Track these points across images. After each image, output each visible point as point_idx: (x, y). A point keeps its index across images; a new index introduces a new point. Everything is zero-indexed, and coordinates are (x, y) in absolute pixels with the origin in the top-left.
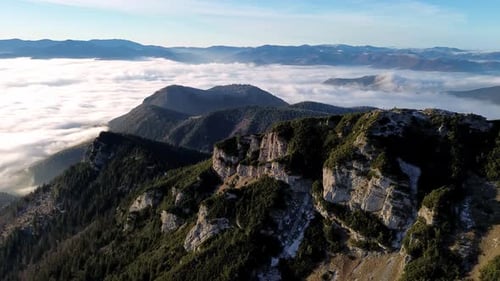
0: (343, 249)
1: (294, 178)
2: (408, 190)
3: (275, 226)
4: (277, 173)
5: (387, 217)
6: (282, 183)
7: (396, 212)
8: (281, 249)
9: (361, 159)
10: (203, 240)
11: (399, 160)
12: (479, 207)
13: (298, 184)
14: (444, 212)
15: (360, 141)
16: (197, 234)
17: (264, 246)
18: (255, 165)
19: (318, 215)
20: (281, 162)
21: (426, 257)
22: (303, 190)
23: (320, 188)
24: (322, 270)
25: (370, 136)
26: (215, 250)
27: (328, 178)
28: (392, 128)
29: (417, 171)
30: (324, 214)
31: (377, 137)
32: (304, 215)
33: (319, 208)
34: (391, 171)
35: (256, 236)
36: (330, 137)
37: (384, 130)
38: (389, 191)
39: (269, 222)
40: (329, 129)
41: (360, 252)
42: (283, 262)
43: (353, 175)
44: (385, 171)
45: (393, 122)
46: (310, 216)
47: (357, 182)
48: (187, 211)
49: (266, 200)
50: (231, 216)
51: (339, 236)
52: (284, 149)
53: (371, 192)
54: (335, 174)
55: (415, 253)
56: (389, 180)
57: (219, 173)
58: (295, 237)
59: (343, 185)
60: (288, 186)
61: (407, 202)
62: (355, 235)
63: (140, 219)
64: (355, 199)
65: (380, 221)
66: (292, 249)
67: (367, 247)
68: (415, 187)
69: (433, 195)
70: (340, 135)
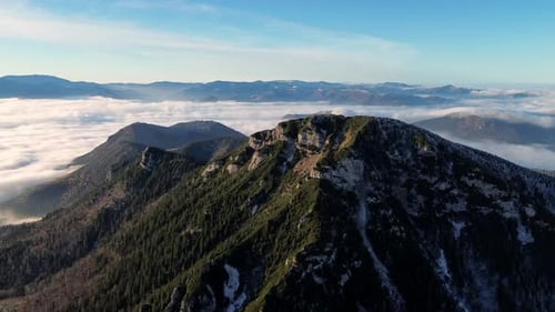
0: (306, 156)
1: (288, 139)
2: (323, 136)
3: (284, 153)
4: (283, 138)
5: (317, 145)
6: (284, 141)
7: (320, 143)
8: (287, 160)
9: (310, 129)
10: (257, 163)
11: (320, 129)
12: (340, 138)
13: (290, 141)
14: (332, 140)
15: (309, 124)
16: (254, 162)
17: (280, 160)
19: (297, 149)
22: (292, 142)
23: (298, 140)
24: (300, 162)
25: (312, 123)
27: (300, 137)
29: (325, 131)
31: (314, 123)
32: (293, 150)
33: (298, 147)
34: (318, 131)
35: (278, 157)
37: (316, 120)
38: (318, 137)
39: (282, 152)
41: (310, 155)
42: (287, 163)
43: (307, 134)
45: (319, 118)
46: (295, 149)
47: (309, 136)
49: (280, 146)
50: (268, 153)
51: (304, 153)
53: (313, 138)
55: (325, 152)
56: (318, 134)
58: (291, 156)
59: (305, 138)
60: (287, 142)
61: (323, 139)
62: (309, 151)
64: (308, 142)
66: (290, 159)
67: (312, 154)
68: (325, 135)
69: (329, 137)
70: (303, 124)
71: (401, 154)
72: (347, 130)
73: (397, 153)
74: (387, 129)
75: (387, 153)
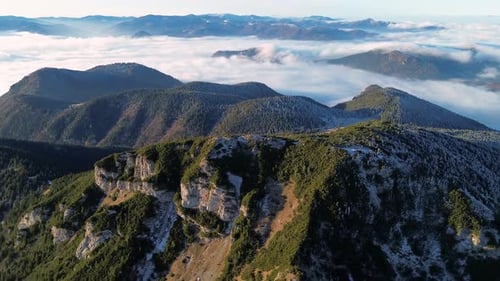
0: (195, 239)
1: (160, 192)
2: (234, 195)
3: (147, 230)
4: (148, 190)
5: (222, 214)
6: (151, 197)
7: (227, 210)
8: (153, 247)
9: (204, 176)
10: (91, 249)
11: (229, 173)
12: (273, 201)
13: (164, 197)
14: (253, 207)
15: (203, 163)
16: (86, 245)
17: (140, 247)
18: (131, 181)
19: (179, 218)
20: (150, 181)
21: (242, 238)
22: (167, 200)
23: (180, 197)
24: (182, 256)
25: (209, 159)
26: (102, 255)
27: (184, 192)
28: (224, 151)
29: (240, 180)
30: (183, 216)
31: (213, 160)
32: (169, 219)
33: (180, 213)
34: (223, 182)
35: (134, 241)
36: (186, 158)
37: (219, 153)
38: (222, 196)
39: (143, 229)
40: (185, 151)
41: (207, 240)
42: (155, 255)
43: (200, 188)
44: (219, 184)
45: (225, 147)
46: (174, 219)
47: (203, 192)
48: (76, 224)
49: (139, 212)
50: (113, 228)
51: (193, 230)
52: (152, 170)
53: (212, 199)
54: (187, 188)
55: (237, 236)
56: (222, 190)
57: (102, 187)
58: (163, 236)
59: (193, 195)
60: (156, 199)
61: (234, 202)
62: (203, 229)
63: (30, 235)
64: (202, 204)
65: (218, 218)
66: (161, 246)
67: (210, 236)
68: (238, 191)
69: (247, 198)
70: (192, 156)
71: (417, 250)
72: (287, 178)
73: (406, 248)
74: (378, 180)
75: (385, 248)
